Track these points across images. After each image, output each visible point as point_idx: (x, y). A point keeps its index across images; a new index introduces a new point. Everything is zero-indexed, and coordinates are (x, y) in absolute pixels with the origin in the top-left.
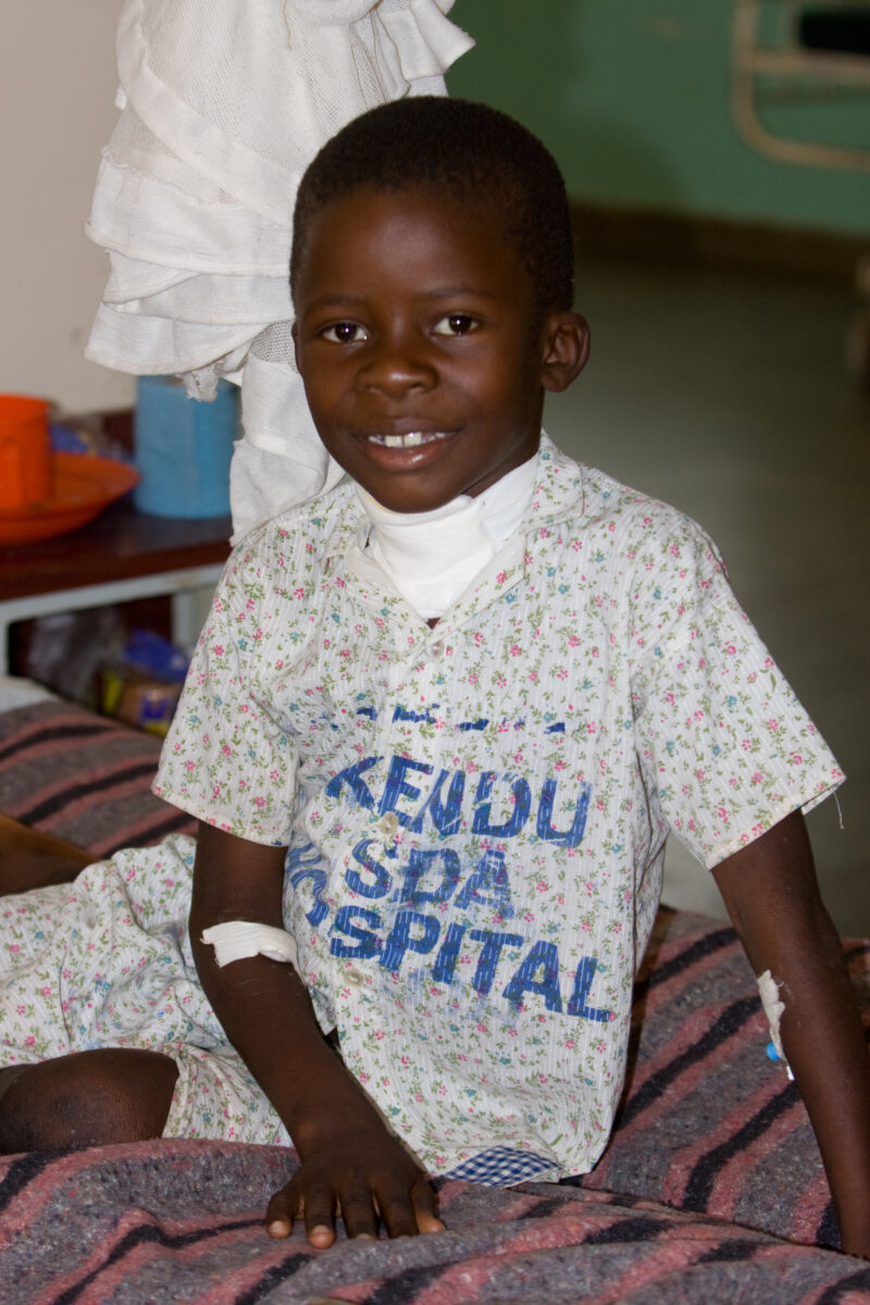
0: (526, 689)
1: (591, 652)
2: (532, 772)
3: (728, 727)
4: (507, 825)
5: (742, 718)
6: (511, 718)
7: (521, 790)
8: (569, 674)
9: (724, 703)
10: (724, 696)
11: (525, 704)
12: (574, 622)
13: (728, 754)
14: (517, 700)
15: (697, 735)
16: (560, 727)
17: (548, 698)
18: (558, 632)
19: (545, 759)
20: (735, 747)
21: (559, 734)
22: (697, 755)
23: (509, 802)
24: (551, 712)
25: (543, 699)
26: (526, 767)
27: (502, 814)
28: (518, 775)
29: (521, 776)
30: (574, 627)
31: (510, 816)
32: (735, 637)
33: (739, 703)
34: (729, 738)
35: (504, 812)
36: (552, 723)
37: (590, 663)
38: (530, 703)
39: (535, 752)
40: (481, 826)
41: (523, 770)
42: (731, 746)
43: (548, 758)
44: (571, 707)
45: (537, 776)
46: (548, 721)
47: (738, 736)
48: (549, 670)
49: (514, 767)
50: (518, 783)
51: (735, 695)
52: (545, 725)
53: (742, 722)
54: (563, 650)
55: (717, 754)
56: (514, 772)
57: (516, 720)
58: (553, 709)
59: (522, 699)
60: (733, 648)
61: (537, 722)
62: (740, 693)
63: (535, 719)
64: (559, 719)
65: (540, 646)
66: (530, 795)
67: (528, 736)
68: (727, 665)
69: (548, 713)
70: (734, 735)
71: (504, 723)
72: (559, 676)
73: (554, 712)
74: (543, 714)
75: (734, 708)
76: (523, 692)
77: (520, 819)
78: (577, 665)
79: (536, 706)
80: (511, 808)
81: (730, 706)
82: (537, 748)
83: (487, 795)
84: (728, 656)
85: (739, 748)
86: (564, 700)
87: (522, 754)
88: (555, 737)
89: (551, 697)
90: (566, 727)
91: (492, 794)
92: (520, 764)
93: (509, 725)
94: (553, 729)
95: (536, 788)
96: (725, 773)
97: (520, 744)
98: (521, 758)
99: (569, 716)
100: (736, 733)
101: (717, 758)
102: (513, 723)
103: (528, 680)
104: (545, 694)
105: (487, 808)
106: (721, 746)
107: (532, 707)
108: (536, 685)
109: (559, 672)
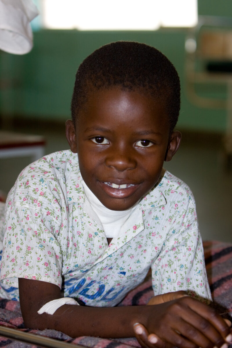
0: (117, 258)
1: (143, 251)
2: (108, 284)
3: (177, 274)
4: (92, 296)
5: (182, 273)
6: (109, 266)
7: (102, 288)
8: (134, 257)
9: (179, 266)
10: (180, 264)
11: (115, 262)
12: (142, 240)
13: (172, 283)
14: (113, 261)
15: (164, 272)
16: (124, 273)
17: (124, 263)
18: (136, 243)
19: (115, 281)
20: (175, 282)
21: (122, 275)
22: (162, 279)
23: (96, 290)
24: (123, 267)
25: (122, 262)
26: (107, 282)
27: (92, 292)
28: (103, 283)
29: (104, 284)
30: (141, 242)
31: (94, 294)
32: (192, 246)
33: (184, 268)
34: (175, 278)
35: (93, 292)
36: (122, 271)
37: (142, 254)
38: (117, 263)
39: (112, 278)
40: (83, 293)
41: (105, 282)
42: (174, 281)
43: (116, 281)
44: (130, 268)
45: (109, 286)
46: (121, 270)
47: (178, 279)
48: (128, 254)
49: (103, 280)
50: (102, 285)
51: (184, 265)
52: (119, 271)
53: (181, 275)
54: (136, 249)
55: (169, 282)
56: (102, 281)
57: (110, 267)
58: (124, 266)
59: (115, 261)
60: (190, 249)
61: (117, 269)
62: (185, 265)
63: (117, 268)
64: (125, 271)
65: (128, 246)
66: (104, 290)
67: (112, 272)
68: (186, 254)
69: (122, 267)
70: (177, 278)
71: (106, 267)
72: (131, 257)
73: (124, 268)
74: (120, 267)
75: (181, 269)
76: (116, 259)
77: (97, 296)
78: (138, 254)
79: (119, 264)
80: (96, 292)
81: (180, 268)
82: (113, 277)
83: (90, 286)
84: (188, 251)
85: (176, 283)
86: (129, 265)
87: (107, 277)
88: (121, 276)
89: (125, 263)
90: (126, 274)
91: (91, 286)
92: (105, 280)
93: (107, 268)
94: (121, 273)
95: (107, 289)
96: (169, 289)
97: (108, 274)
98: (106, 278)
99: (129, 271)
100: (178, 277)
101: (169, 283)
102: (109, 267)
103: (119, 256)
104: (123, 261)
105: (88, 289)
106: (172, 280)
107: (117, 264)
108: (121, 257)
109: (131, 256)
